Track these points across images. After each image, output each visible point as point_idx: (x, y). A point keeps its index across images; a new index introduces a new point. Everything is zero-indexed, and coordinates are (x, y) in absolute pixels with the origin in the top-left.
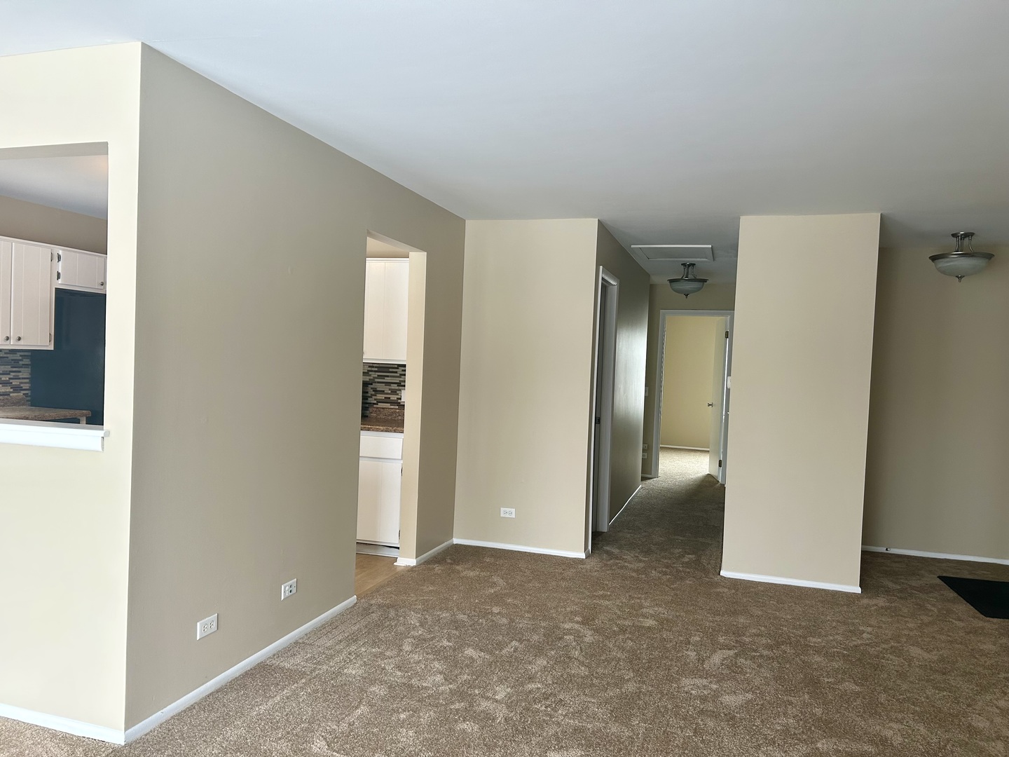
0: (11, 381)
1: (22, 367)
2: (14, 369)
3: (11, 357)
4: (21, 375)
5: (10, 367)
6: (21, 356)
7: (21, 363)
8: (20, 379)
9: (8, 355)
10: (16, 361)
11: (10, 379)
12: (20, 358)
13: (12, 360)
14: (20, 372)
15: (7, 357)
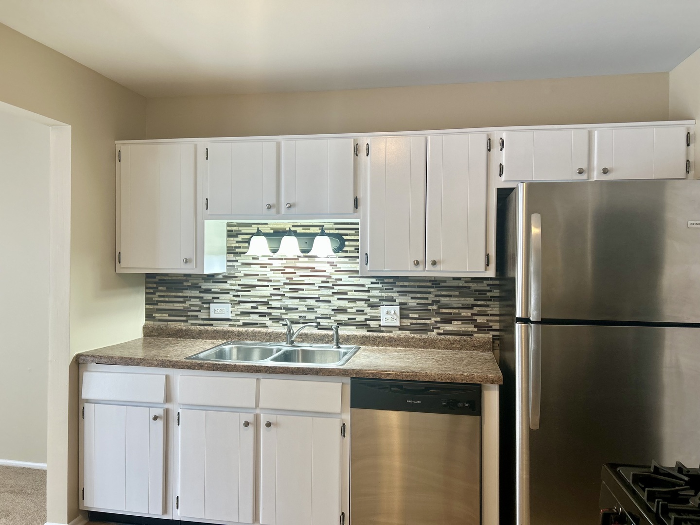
0: (475, 317)
1: (490, 300)
2: (479, 303)
3: (474, 286)
4: (489, 310)
5: (472, 299)
6: (488, 285)
7: (488, 294)
8: (488, 315)
9: (470, 285)
10: (482, 292)
11: (472, 314)
12: (488, 288)
13: (476, 291)
14: (488, 306)
15: (469, 287)
